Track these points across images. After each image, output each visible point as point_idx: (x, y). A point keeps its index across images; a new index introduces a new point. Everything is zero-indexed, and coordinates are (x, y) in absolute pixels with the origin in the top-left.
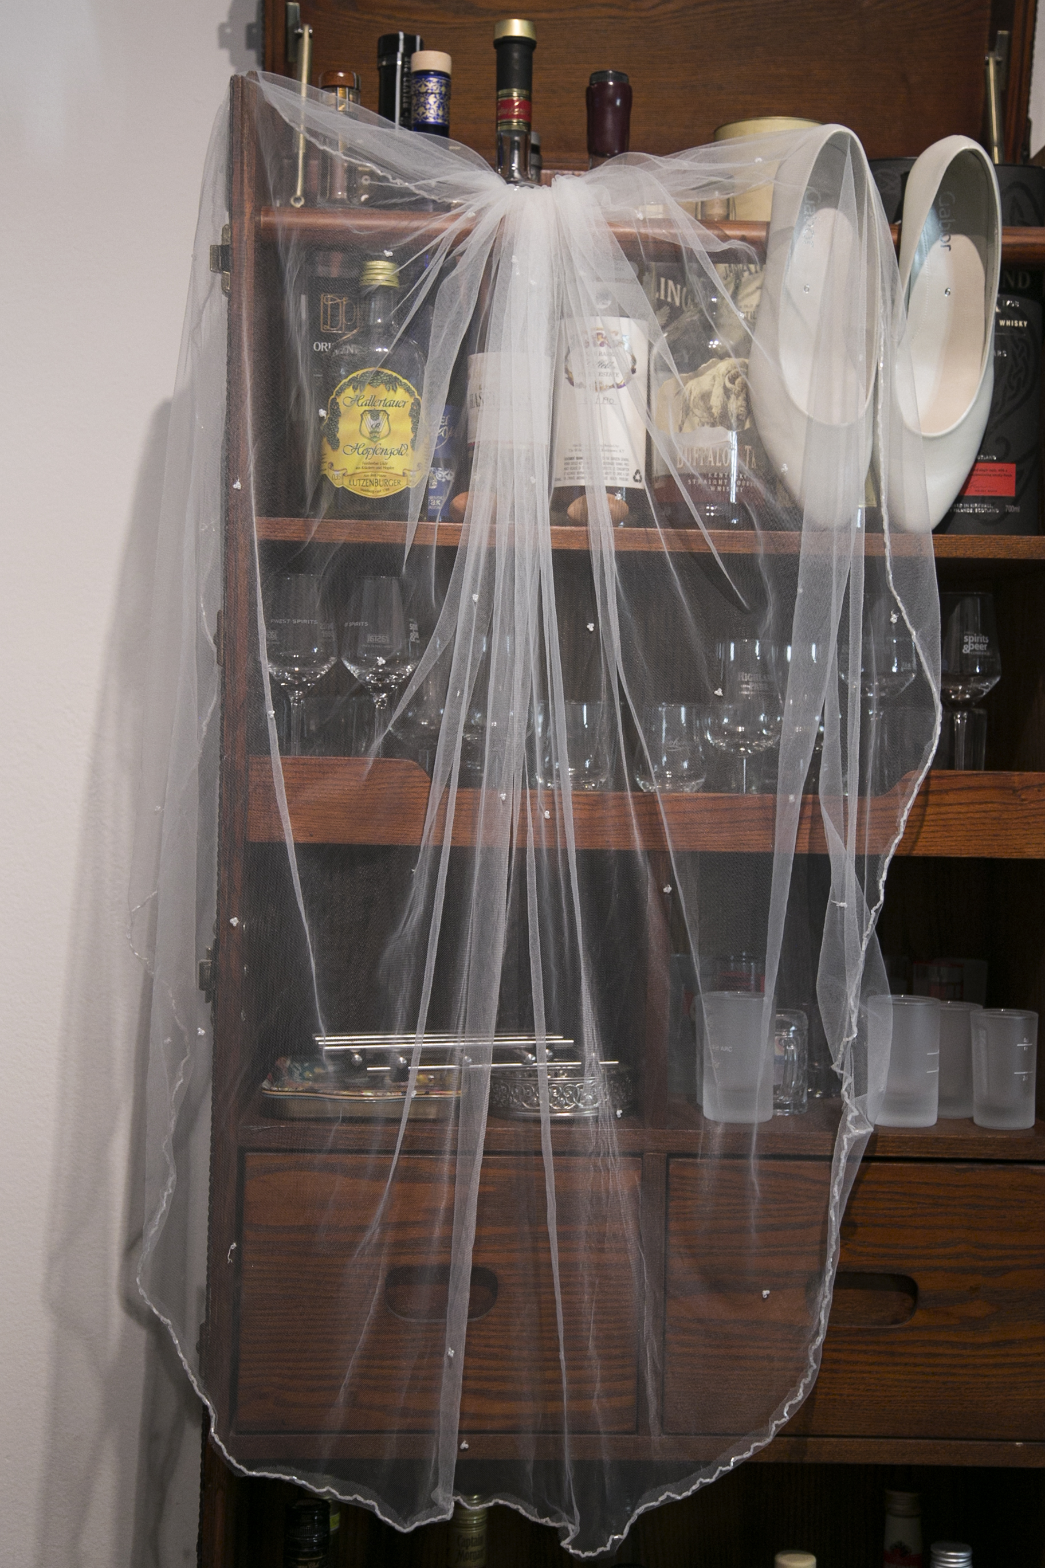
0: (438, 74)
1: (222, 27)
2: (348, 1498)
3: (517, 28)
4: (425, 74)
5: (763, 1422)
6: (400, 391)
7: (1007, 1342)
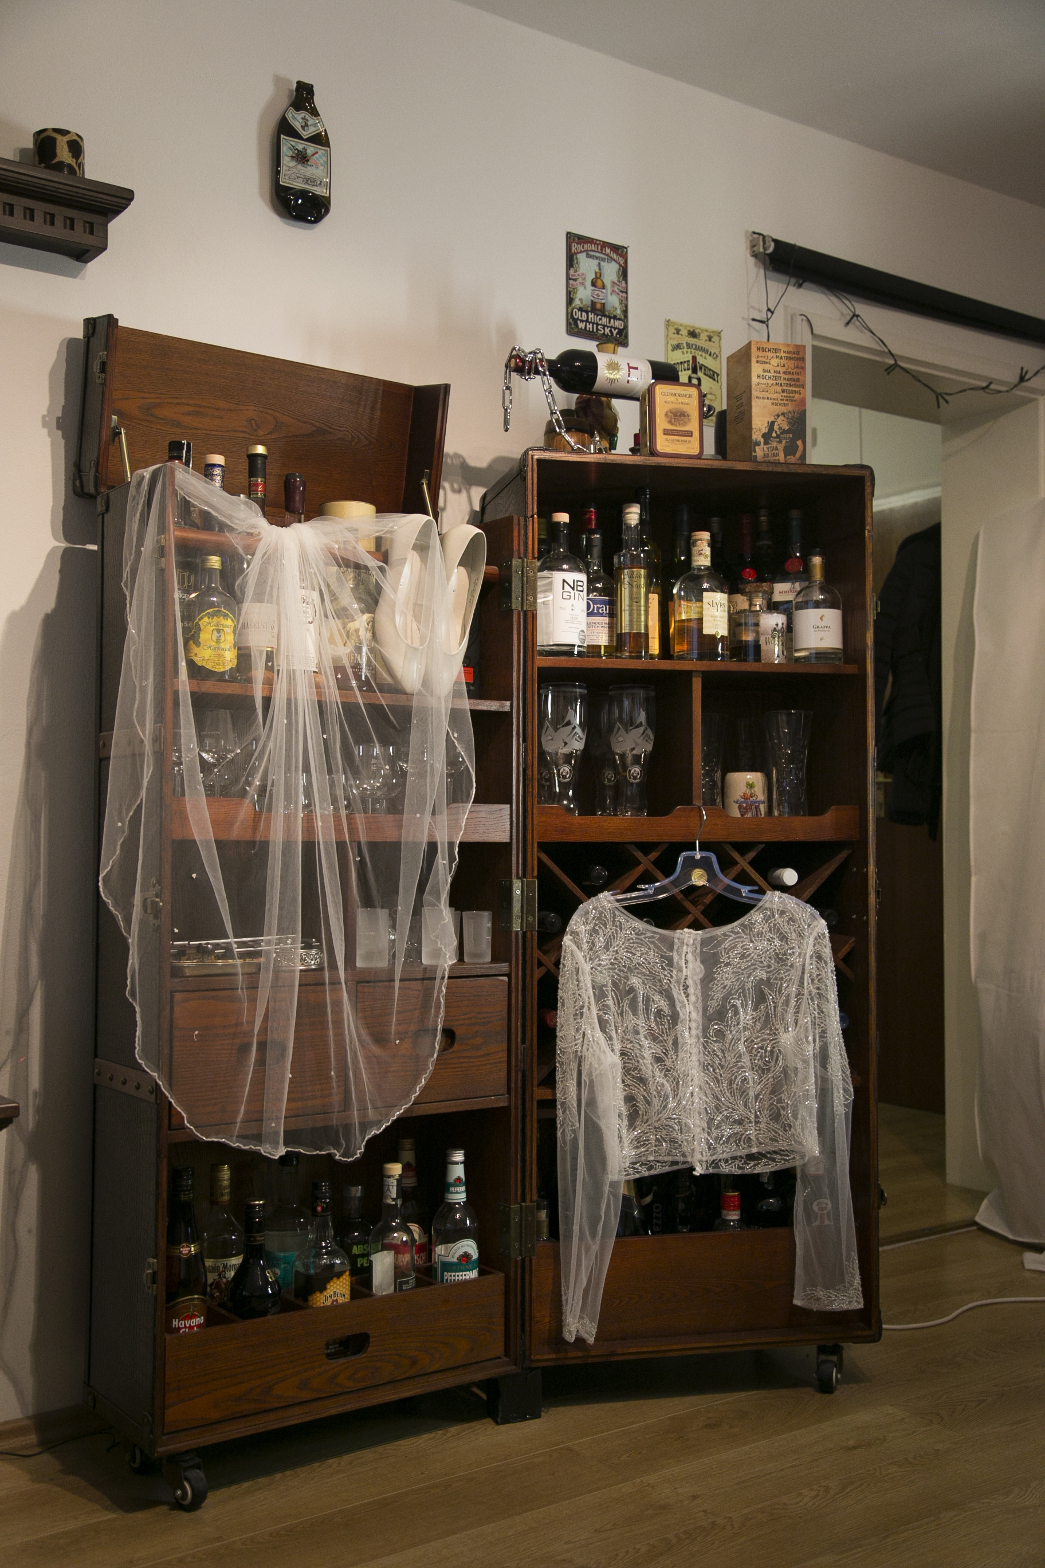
0: (220, 466)
1: (44, 417)
2: (247, 1147)
3: (260, 449)
4: (214, 465)
5: (408, 1096)
6: (229, 620)
7: (489, 1054)
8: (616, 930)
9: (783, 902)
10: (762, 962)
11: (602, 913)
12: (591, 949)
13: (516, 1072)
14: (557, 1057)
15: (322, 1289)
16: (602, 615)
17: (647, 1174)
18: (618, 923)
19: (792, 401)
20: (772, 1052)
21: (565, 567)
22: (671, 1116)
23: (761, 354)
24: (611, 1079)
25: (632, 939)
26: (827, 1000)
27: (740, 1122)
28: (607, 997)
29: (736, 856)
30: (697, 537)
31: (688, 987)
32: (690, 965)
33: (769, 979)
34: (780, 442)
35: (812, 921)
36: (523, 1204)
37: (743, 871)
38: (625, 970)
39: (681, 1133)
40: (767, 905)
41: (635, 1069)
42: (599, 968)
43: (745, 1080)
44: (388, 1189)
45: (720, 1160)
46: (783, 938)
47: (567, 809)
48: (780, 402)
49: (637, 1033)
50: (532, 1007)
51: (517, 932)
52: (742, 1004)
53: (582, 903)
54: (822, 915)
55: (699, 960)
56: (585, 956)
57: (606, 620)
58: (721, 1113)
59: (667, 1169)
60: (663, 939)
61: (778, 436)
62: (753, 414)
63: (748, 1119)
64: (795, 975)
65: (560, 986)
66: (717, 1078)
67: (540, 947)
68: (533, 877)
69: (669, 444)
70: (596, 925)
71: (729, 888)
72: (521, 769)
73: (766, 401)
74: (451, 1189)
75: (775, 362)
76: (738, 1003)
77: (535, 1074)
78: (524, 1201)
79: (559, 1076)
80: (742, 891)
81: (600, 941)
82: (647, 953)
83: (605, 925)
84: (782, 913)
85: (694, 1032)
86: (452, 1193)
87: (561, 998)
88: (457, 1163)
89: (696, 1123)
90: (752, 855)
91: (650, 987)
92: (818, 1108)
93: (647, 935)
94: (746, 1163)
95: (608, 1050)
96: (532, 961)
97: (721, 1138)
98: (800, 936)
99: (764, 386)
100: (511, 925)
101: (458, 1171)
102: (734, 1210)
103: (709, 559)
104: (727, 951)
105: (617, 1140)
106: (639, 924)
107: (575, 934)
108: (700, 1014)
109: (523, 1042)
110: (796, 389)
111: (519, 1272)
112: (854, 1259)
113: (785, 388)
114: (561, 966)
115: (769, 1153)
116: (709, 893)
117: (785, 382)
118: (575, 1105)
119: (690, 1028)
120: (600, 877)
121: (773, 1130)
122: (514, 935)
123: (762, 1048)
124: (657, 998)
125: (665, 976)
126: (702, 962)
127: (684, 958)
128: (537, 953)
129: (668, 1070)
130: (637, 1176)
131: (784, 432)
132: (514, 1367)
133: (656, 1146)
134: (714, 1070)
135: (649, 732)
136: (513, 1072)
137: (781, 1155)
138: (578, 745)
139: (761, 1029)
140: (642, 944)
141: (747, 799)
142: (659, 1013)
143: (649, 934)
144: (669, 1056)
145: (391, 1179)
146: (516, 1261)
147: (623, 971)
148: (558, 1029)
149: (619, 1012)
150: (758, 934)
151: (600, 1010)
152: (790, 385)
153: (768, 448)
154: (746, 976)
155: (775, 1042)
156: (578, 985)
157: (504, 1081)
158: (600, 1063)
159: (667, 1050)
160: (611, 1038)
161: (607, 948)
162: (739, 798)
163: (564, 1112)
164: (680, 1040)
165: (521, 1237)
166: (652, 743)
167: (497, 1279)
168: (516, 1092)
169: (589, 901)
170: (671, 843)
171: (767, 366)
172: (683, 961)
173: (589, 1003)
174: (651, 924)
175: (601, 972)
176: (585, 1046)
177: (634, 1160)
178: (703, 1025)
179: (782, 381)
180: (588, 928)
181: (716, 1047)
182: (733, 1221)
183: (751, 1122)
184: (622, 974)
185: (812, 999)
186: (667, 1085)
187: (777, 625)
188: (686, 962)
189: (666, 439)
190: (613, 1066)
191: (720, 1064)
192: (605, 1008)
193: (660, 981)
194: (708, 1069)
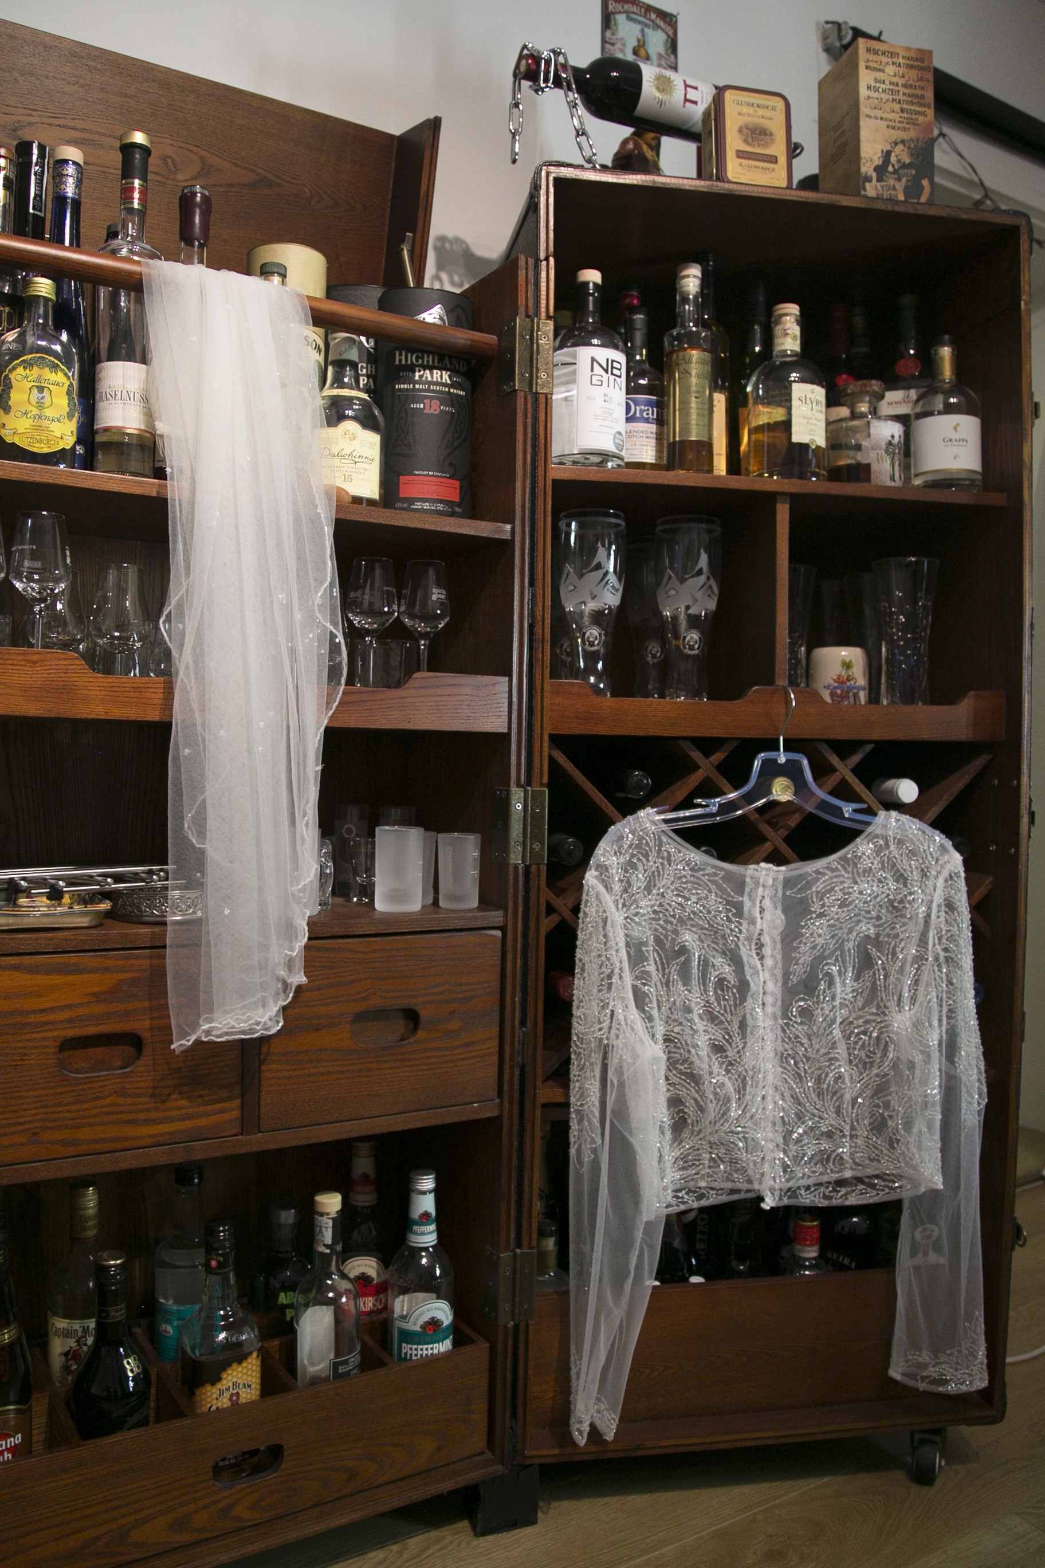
0: (75, 163)
3: (139, 137)
4: (65, 162)
6: (60, 374)
7: (472, 1043)
8: (662, 864)
9: (902, 828)
10: (869, 912)
11: (644, 838)
12: (625, 891)
13: (512, 1068)
14: (573, 1045)
15: (216, 1379)
16: (647, 421)
17: (695, 1205)
18: (665, 854)
19: (914, 124)
20: (878, 1038)
21: (595, 341)
22: (733, 1128)
23: (871, 57)
24: (650, 1077)
25: (685, 877)
26: (960, 968)
27: (829, 1135)
28: (647, 960)
29: (834, 760)
30: (782, 312)
31: (762, 945)
32: (768, 915)
33: (878, 935)
34: (899, 179)
35: (942, 855)
36: (518, 1251)
37: (844, 782)
38: (675, 921)
39: (747, 1152)
40: (879, 831)
41: (685, 1061)
42: (637, 919)
43: (839, 1077)
44: (321, 1232)
45: (799, 1188)
46: (901, 878)
47: (595, 687)
48: (898, 125)
49: (688, 1010)
50: (537, 974)
51: (516, 866)
52: (839, 971)
53: (613, 823)
54: (957, 847)
55: (780, 908)
56: (616, 902)
57: (653, 428)
58: (803, 1123)
59: (724, 1198)
60: (729, 877)
61: (895, 172)
62: (862, 138)
63: (841, 1131)
64: (913, 931)
65: (578, 943)
66: (799, 1074)
67: (551, 883)
68: (542, 785)
69: (744, 171)
70: (633, 856)
71: (823, 805)
72: (526, 625)
73: (879, 121)
74: (415, 1228)
75: (890, 70)
76: (835, 969)
77: (539, 1065)
78: (519, 1245)
79: (574, 1071)
80: (845, 810)
81: (639, 879)
82: (706, 897)
83: (647, 856)
84: (900, 842)
85: (770, 1010)
86: (416, 1233)
87: (580, 960)
88: (424, 1193)
89: (767, 1137)
90: (856, 759)
91: (709, 946)
92: (942, 1120)
93: (707, 872)
94: (834, 1190)
95: (646, 1037)
96: (538, 908)
97: (802, 1158)
98: (924, 874)
99: (876, 101)
100: (508, 855)
101: (426, 1204)
102: (811, 1245)
103: (798, 342)
104: (821, 896)
105: (655, 1163)
106: (696, 856)
107: (602, 868)
108: (780, 984)
109: (523, 1023)
110: (920, 109)
111: (510, 1343)
112: (977, 1320)
113: (905, 106)
114: (581, 915)
115: (868, 1177)
116: (794, 812)
117: (905, 98)
118: (597, 1114)
119: (764, 1004)
120: (640, 786)
121: (875, 1147)
122: (511, 869)
123: (865, 1033)
124: (718, 960)
125: (732, 930)
126: (785, 911)
127: (758, 904)
128: (546, 894)
129: (730, 1064)
130: (682, 1207)
131: (904, 166)
132: (500, 1467)
133: (710, 1167)
134: (796, 1063)
135: (712, 582)
136: (507, 1067)
137: (884, 1180)
138: (611, 598)
139: (863, 1008)
140: (700, 885)
141: (843, 683)
142: (721, 982)
143: (710, 870)
144: (734, 1045)
145: (324, 1219)
146: (506, 1328)
147: (672, 923)
148: (575, 1004)
149: (664, 981)
150: (865, 871)
151: (637, 978)
152: (912, 103)
153: (882, 187)
154: (846, 931)
155: (885, 1028)
156: (605, 944)
157: (493, 1081)
158: (635, 1057)
159: (730, 1036)
160: (650, 1019)
161: (648, 889)
162: (832, 682)
163: (580, 1122)
164: (750, 1021)
165: (514, 1296)
166: (716, 599)
167: (478, 1352)
168: (511, 1096)
169: (625, 821)
170: (743, 740)
171: (880, 75)
172: (758, 909)
173: (621, 969)
174: (712, 856)
175: (639, 924)
176: (613, 1031)
177: (679, 1186)
178: (783, 1001)
179: (901, 97)
180: (622, 860)
181: (800, 1030)
182: (808, 1259)
183: (844, 1136)
184: (669, 927)
185: (939, 966)
186: (729, 1084)
187: (893, 437)
188: (762, 910)
189: (741, 165)
190: (655, 1060)
191: (805, 1056)
192: (644, 977)
193: (723, 937)
194: (787, 1062)
